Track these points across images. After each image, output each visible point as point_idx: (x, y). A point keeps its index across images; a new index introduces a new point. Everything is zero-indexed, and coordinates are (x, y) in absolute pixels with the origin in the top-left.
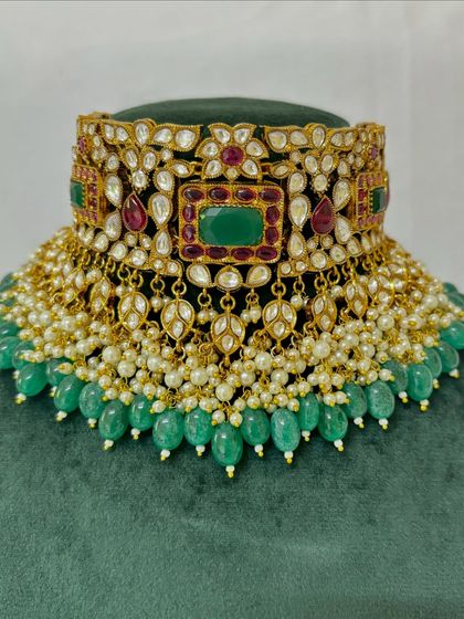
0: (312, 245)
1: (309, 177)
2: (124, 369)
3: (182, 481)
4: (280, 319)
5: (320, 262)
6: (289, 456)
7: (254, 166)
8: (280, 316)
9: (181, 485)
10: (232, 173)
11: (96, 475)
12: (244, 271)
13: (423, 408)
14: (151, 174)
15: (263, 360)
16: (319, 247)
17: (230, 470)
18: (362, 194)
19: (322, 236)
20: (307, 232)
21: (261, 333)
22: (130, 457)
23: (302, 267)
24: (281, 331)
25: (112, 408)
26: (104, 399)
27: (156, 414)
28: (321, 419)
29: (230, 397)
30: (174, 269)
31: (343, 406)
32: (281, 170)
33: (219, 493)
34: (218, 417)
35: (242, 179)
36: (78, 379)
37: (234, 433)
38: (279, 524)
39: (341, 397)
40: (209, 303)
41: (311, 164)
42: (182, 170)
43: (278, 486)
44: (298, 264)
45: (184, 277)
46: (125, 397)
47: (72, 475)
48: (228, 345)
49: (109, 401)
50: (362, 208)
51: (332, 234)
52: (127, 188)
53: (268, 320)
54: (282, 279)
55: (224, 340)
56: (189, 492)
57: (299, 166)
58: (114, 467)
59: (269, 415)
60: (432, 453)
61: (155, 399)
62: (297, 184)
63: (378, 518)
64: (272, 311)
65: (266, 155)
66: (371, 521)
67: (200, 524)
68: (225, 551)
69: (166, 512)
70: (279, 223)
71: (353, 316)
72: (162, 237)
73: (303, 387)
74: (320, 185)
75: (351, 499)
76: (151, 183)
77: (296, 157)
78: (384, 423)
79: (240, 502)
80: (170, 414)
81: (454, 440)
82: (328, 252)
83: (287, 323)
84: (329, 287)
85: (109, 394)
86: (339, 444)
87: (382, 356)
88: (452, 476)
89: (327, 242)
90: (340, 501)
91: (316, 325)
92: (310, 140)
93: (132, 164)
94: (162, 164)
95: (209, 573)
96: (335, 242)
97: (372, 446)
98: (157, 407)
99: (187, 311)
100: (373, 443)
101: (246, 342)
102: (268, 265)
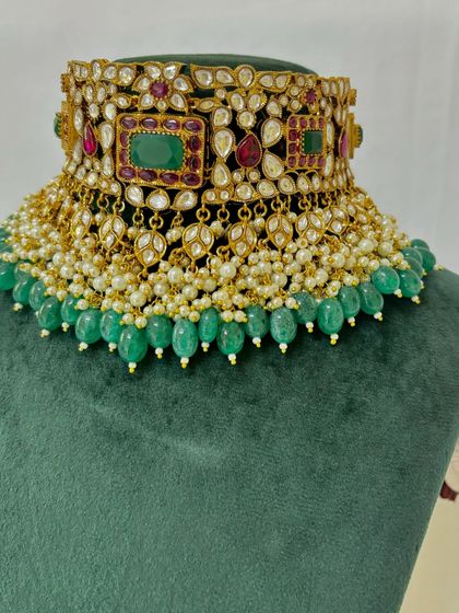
0: (237, 176)
1: (235, 113)
2: (64, 271)
3: (97, 372)
4: (198, 240)
5: (245, 193)
6: (184, 361)
7: (180, 100)
8: (198, 238)
9: (96, 375)
10: (162, 106)
11: (34, 358)
12: (172, 194)
13: (333, 342)
14: (101, 106)
15: (174, 274)
16: (246, 180)
17: (132, 366)
18: (294, 134)
19: (249, 169)
20: (232, 164)
21: (178, 250)
22: (62, 347)
23: (225, 196)
24: (198, 252)
25: (50, 303)
26: (45, 294)
27: (80, 311)
28: (219, 332)
29: (142, 304)
30: (115, 189)
31: (242, 325)
32: (206, 105)
33: (124, 387)
34: (127, 318)
35: (170, 111)
36: (31, 277)
37: (138, 334)
38: (170, 422)
39: (240, 316)
40: (141, 221)
41: (237, 101)
42: (123, 102)
43: (175, 388)
44: (222, 193)
45: (123, 197)
46: (60, 294)
47: (18, 356)
48: (149, 259)
49: (49, 296)
50: (294, 148)
51: (260, 168)
52: (86, 118)
53: (187, 240)
54: (207, 206)
55: (145, 253)
56: (101, 382)
57: (225, 102)
58: (48, 353)
59: (173, 323)
60: (333, 385)
61: (82, 297)
62: (221, 118)
63: (263, 434)
64: (191, 233)
65: (191, 91)
66: (255, 434)
67: (104, 411)
68: (120, 438)
69: (79, 397)
70: (200, 153)
71: (272, 246)
72: (107, 160)
73: (205, 302)
74: (247, 121)
75: (239, 410)
76: (101, 114)
77: (220, 94)
78: (283, 347)
79: (140, 397)
80: (91, 312)
81: (362, 377)
82: (255, 185)
83: (204, 245)
84: (253, 218)
85: (50, 291)
86: (232, 358)
87: (294, 286)
88: (351, 410)
89: (254, 176)
90: (229, 411)
91: (230, 249)
92: (236, 79)
93: (89, 98)
94: (109, 97)
95: (104, 455)
96: (263, 177)
97: (270, 368)
98: (81, 304)
99: (119, 226)
100: (273, 365)
101: (165, 258)
102: (194, 191)
